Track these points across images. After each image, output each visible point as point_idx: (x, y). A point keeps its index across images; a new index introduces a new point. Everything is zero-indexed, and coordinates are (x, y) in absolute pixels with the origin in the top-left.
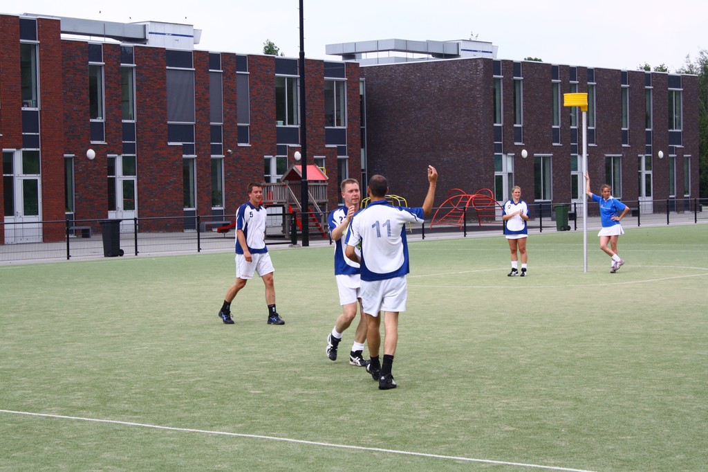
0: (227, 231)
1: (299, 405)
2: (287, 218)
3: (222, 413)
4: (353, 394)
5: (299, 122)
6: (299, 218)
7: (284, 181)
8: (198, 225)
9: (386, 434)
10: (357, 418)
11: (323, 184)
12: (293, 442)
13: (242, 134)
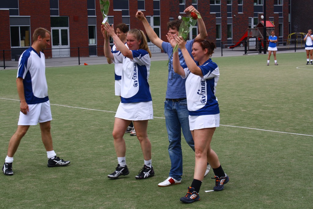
0: (233, 48)
1: (261, 116)
2: (258, 43)
3: (230, 118)
4: (283, 112)
5: (263, 3)
6: (263, 43)
7: (256, 27)
8: (222, 45)
9: (296, 128)
10: (284, 121)
11: (272, 28)
12: (258, 130)
13: (240, 9)
